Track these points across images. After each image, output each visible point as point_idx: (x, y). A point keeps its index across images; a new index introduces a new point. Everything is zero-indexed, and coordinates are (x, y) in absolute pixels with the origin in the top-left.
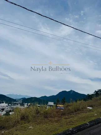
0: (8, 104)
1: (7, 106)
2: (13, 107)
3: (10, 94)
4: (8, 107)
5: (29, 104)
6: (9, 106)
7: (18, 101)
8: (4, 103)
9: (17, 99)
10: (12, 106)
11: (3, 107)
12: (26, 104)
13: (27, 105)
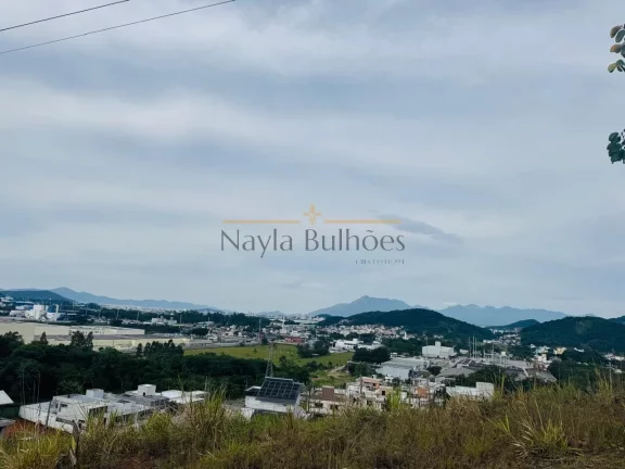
0: (457, 349)
1: (451, 357)
2: (478, 360)
3: (459, 306)
4: (457, 361)
5: (560, 351)
6: (460, 359)
7: (498, 335)
8: (438, 343)
9: (494, 328)
10: (473, 359)
11: (434, 361)
12: (543, 349)
13: (549, 355)
